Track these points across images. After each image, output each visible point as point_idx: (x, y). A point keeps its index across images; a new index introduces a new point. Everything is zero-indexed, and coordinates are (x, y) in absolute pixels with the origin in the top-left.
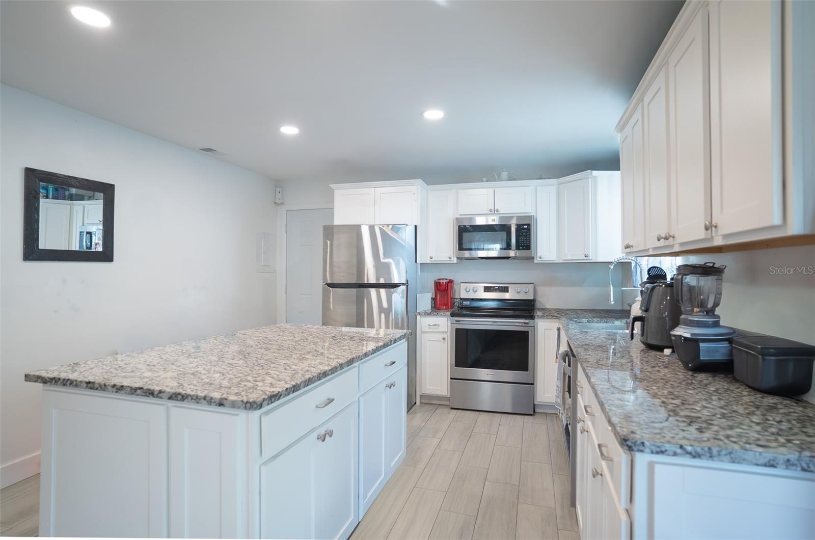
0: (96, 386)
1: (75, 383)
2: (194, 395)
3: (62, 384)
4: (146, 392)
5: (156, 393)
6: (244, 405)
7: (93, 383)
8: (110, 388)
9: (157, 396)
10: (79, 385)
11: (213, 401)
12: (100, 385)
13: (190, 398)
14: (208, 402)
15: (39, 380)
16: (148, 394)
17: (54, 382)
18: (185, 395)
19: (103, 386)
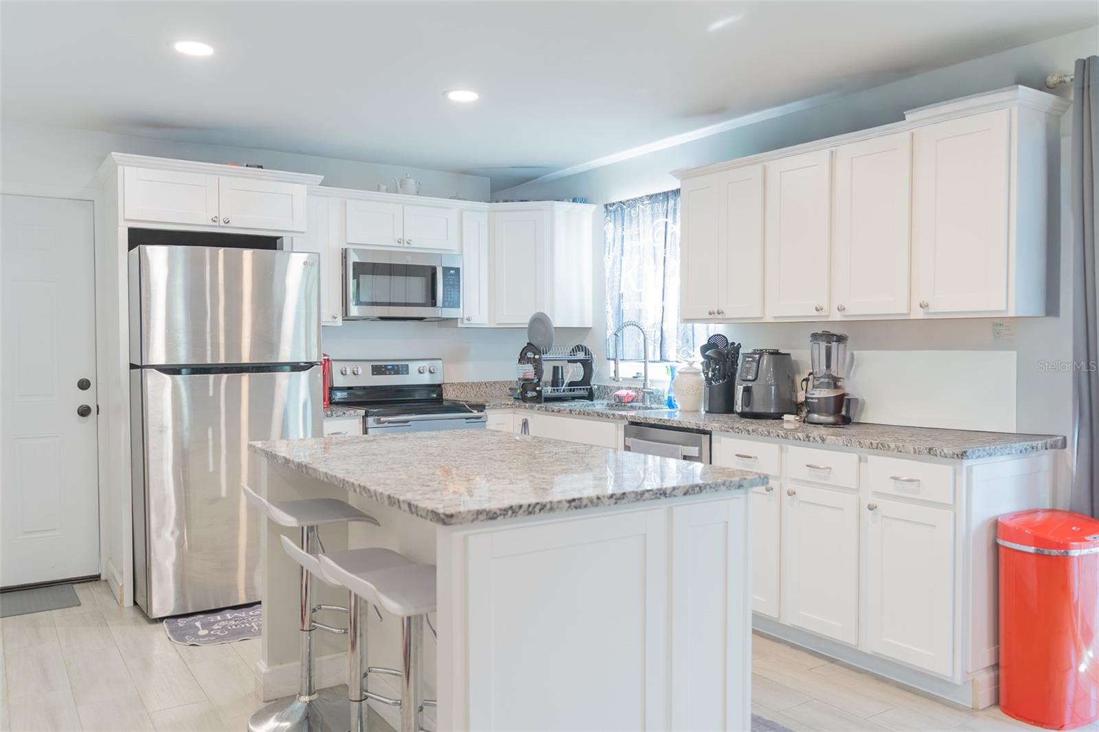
0: (584, 503)
1: (548, 506)
2: (712, 483)
3: (526, 513)
4: (656, 494)
5: (668, 492)
6: (761, 481)
7: (580, 499)
8: (606, 501)
9: (671, 495)
10: (555, 507)
11: (732, 484)
12: (591, 500)
13: (708, 487)
14: (727, 487)
15: (481, 517)
16: (658, 496)
17: (510, 512)
18: (702, 485)
19: (595, 501)
